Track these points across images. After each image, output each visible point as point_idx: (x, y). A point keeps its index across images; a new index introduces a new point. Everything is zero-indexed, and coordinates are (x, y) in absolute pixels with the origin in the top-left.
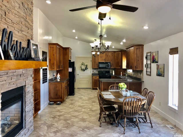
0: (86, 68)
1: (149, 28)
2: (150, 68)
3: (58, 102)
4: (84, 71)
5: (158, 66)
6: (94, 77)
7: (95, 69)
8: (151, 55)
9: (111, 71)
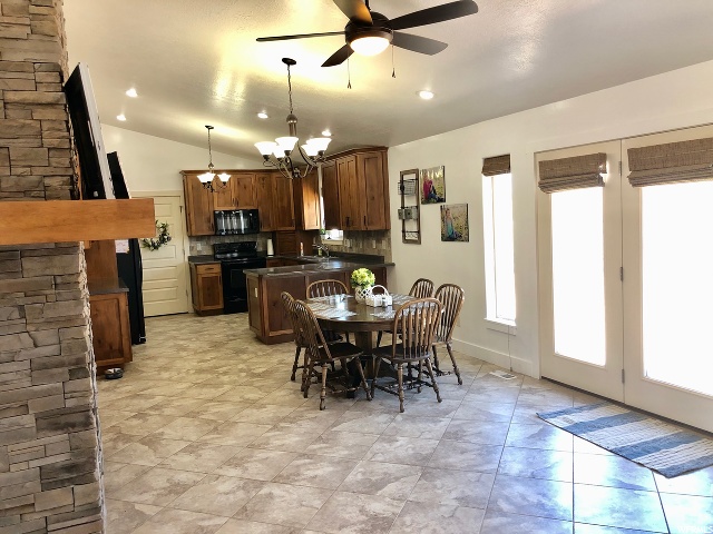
0: (164, 239)
1: (436, 95)
2: (418, 220)
3: (112, 370)
4: (156, 248)
5: (445, 213)
6: (202, 269)
7: (199, 238)
8: (417, 179)
9: (259, 241)
